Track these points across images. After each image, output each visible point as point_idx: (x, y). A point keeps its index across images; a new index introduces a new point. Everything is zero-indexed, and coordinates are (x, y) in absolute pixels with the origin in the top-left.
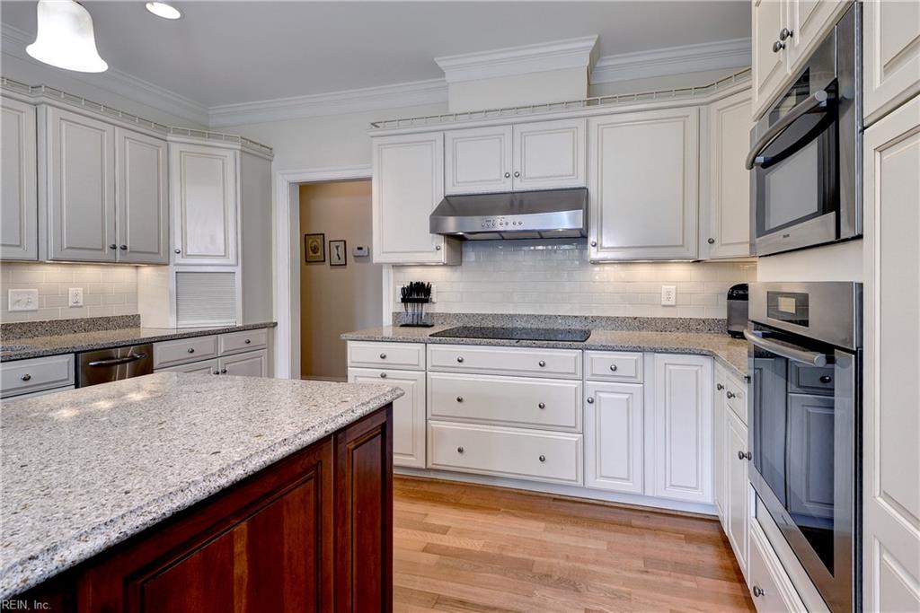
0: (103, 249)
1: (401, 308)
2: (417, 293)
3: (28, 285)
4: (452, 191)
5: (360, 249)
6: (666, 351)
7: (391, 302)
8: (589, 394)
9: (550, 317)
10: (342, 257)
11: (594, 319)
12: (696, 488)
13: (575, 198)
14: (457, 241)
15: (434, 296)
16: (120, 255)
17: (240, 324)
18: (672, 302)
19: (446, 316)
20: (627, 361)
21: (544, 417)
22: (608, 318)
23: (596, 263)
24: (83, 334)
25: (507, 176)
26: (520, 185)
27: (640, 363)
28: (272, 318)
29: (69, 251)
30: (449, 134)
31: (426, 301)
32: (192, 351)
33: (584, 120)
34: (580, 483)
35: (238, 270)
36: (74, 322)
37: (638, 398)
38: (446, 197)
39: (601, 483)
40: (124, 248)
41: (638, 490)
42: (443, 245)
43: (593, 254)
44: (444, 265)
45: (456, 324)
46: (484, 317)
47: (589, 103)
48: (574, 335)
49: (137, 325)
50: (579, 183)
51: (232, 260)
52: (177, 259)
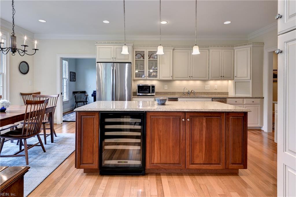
0: (219, 77)
3: (208, 85)
16: (222, 78)
17: (251, 96)
24: (217, 95)
28: (263, 96)
29: (213, 78)
32: (236, 102)
35: (251, 81)
36: (215, 93)
40: (223, 77)
49: (228, 95)
51: (249, 78)
52: (235, 78)
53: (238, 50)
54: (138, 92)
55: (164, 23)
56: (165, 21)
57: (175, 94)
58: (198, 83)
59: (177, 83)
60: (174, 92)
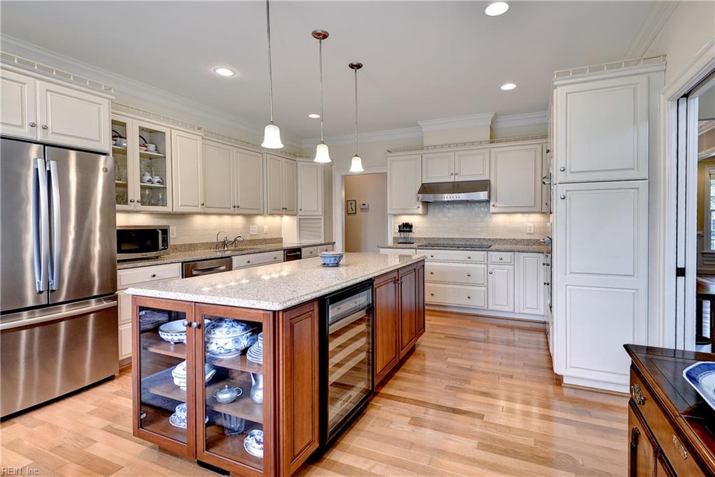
0: (280, 210)
1: (398, 235)
2: (406, 228)
3: (254, 224)
4: (425, 181)
5: (364, 205)
6: (524, 252)
7: (393, 231)
8: (490, 270)
9: (472, 239)
10: (354, 209)
11: (493, 240)
12: (537, 309)
13: (484, 185)
14: (426, 204)
15: (413, 229)
17: (323, 242)
18: (532, 232)
19: (419, 239)
20: (507, 256)
21: (470, 280)
22: (500, 239)
23: (494, 213)
25: (452, 174)
26: (458, 179)
27: (513, 257)
28: (332, 239)
29: (273, 211)
30: (424, 157)
31: (411, 231)
33: (488, 150)
34: (486, 308)
35: (322, 218)
36: (266, 240)
37: (512, 271)
38: (422, 184)
39: (495, 308)
40: (286, 209)
41: (511, 310)
42: (421, 206)
43: (492, 209)
44: (420, 214)
45: (425, 243)
46: (439, 239)
47: (491, 142)
48: (483, 246)
50: (486, 178)
51: (320, 212)
52: (300, 213)
53: (303, 163)
54: (120, 251)
55: (224, 72)
56: (230, 70)
57: (195, 250)
58: (239, 220)
59: (199, 220)
60: (194, 244)
